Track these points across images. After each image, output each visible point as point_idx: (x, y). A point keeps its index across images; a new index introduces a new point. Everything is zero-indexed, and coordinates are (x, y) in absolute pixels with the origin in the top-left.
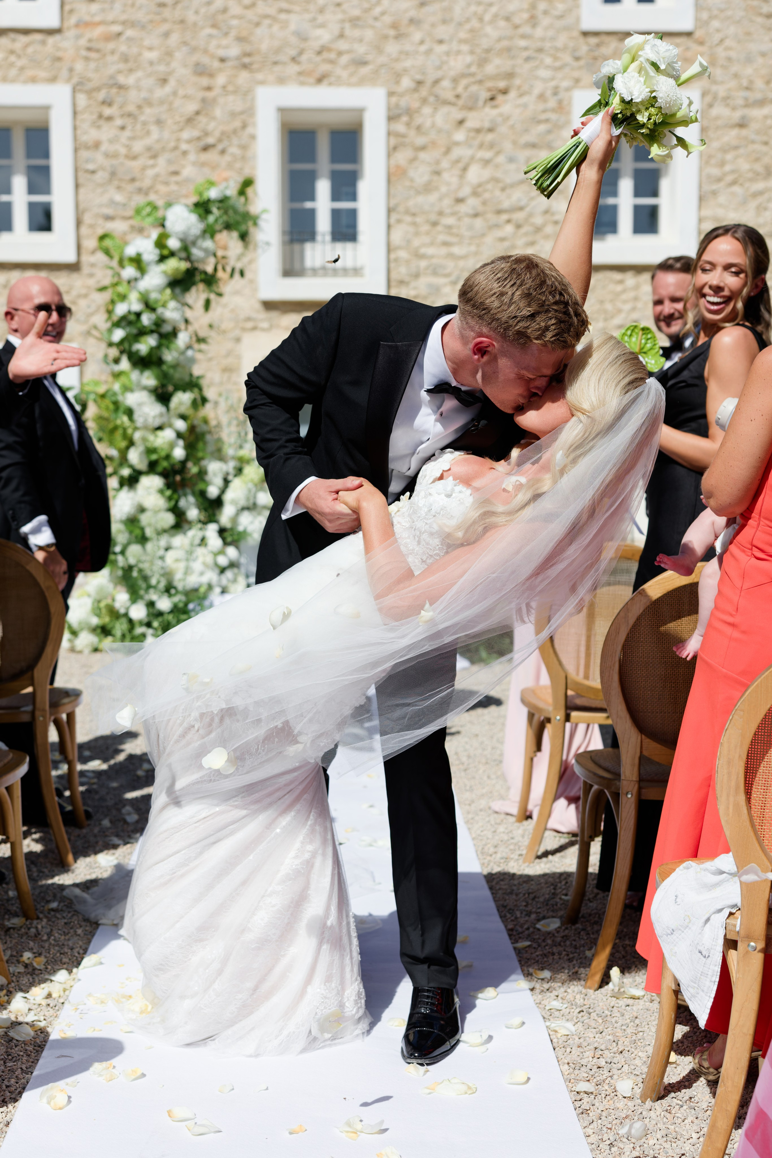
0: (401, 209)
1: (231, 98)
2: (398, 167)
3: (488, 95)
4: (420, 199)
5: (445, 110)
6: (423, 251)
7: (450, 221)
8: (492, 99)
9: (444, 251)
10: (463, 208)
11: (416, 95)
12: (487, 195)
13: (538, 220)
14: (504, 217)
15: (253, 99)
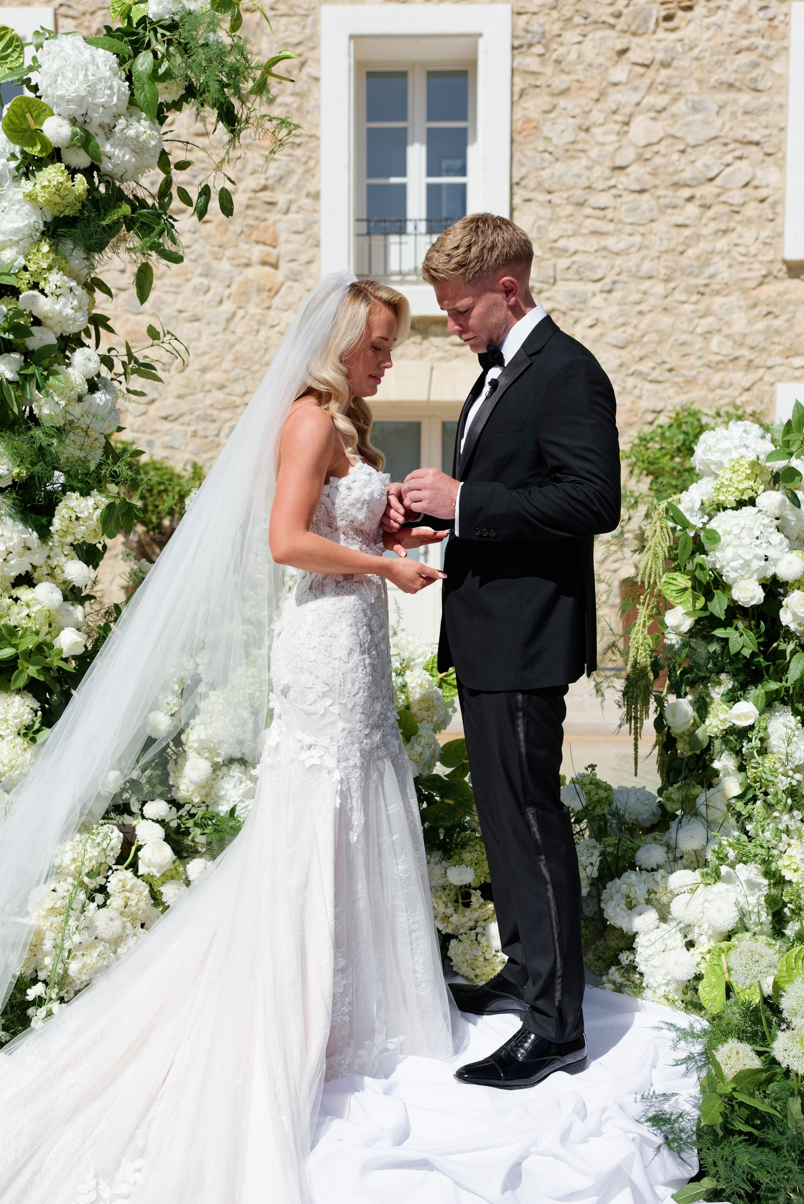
0: (531, 182)
1: (284, 20)
2: (528, 120)
3: (663, 13)
4: (559, 167)
5: (598, 34)
6: (561, 243)
7: (604, 199)
8: (668, 18)
9: (594, 243)
10: (622, 180)
11: (555, 14)
12: (658, 160)
13: (736, 197)
14: (686, 193)
15: (316, 23)
